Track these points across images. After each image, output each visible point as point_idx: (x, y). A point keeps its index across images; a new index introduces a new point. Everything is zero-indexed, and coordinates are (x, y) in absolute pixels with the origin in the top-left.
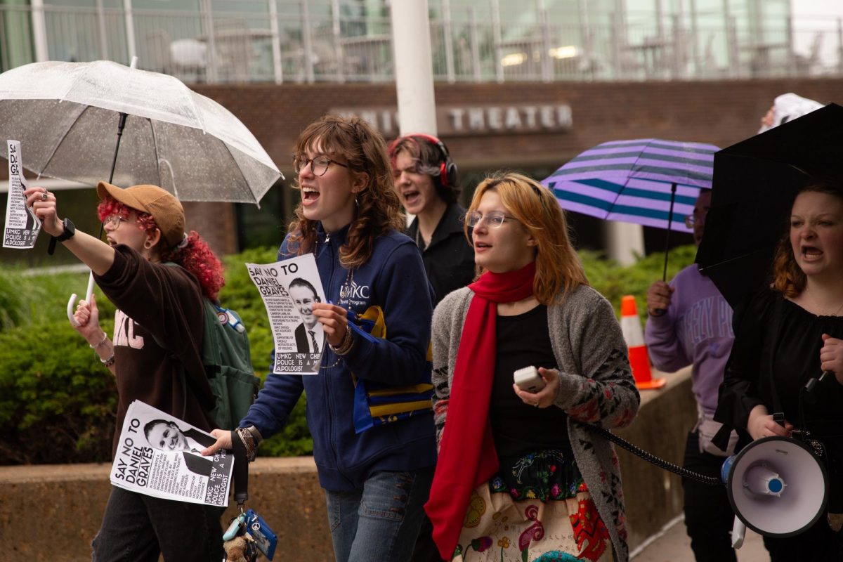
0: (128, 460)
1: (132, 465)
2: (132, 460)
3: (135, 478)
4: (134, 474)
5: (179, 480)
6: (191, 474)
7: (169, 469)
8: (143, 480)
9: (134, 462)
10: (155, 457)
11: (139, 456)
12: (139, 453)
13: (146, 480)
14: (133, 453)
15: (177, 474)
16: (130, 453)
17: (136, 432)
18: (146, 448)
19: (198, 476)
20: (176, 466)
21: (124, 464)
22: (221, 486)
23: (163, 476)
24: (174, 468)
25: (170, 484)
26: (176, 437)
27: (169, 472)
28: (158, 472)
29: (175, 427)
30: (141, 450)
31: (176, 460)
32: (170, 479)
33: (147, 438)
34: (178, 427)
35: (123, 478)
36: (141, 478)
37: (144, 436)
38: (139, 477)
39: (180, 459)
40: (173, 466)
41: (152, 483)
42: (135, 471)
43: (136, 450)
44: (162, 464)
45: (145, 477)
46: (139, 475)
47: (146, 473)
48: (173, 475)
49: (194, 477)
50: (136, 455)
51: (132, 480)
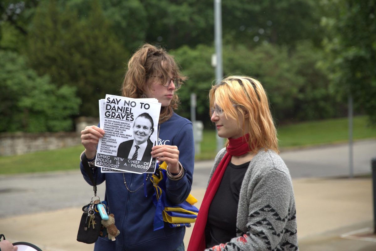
0: (121, 105)
1: (118, 108)
2: (122, 107)
3: (110, 110)
4: (112, 109)
5: (112, 137)
6: (118, 145)
7: (120, 131)
8: (110, 115)
9: (121, 108)
10: (128, 123)
11: (126, 112)
12: (129, 112)
13: (110, 117)
14: (127, 108)
15: (117, 136)
16: (127, 106)
17: (141, 108)
18: (133, 116)
19: (116, 149)
20: (123, 136)
21: (118, 102)
22: (111, 164)
23: (115, 128)
24: (121, 134)
25: (109, 132)
26: (145, 135)
27: (118, 132)
28: (117, 124)
29: (151, 133)
30: (130, 113)
31: (126, 135)
32: (113, 132)
33: (139, 116)
34: (151, 134)
35: (107, 102)
36: (111, 114)
37: (141, 114)
38: (111, 113)
39: (127, 138)
40: (122, 133)
41: (108, 121)
42: (115, 110)
43: (129, 109)
44: (123, 126)
45: (112, 116)
46: (113, 113)
47: (115, 117)
48: (116, 134)
49: (116, 147)
50: (127, 110)
51: (108, 108)
